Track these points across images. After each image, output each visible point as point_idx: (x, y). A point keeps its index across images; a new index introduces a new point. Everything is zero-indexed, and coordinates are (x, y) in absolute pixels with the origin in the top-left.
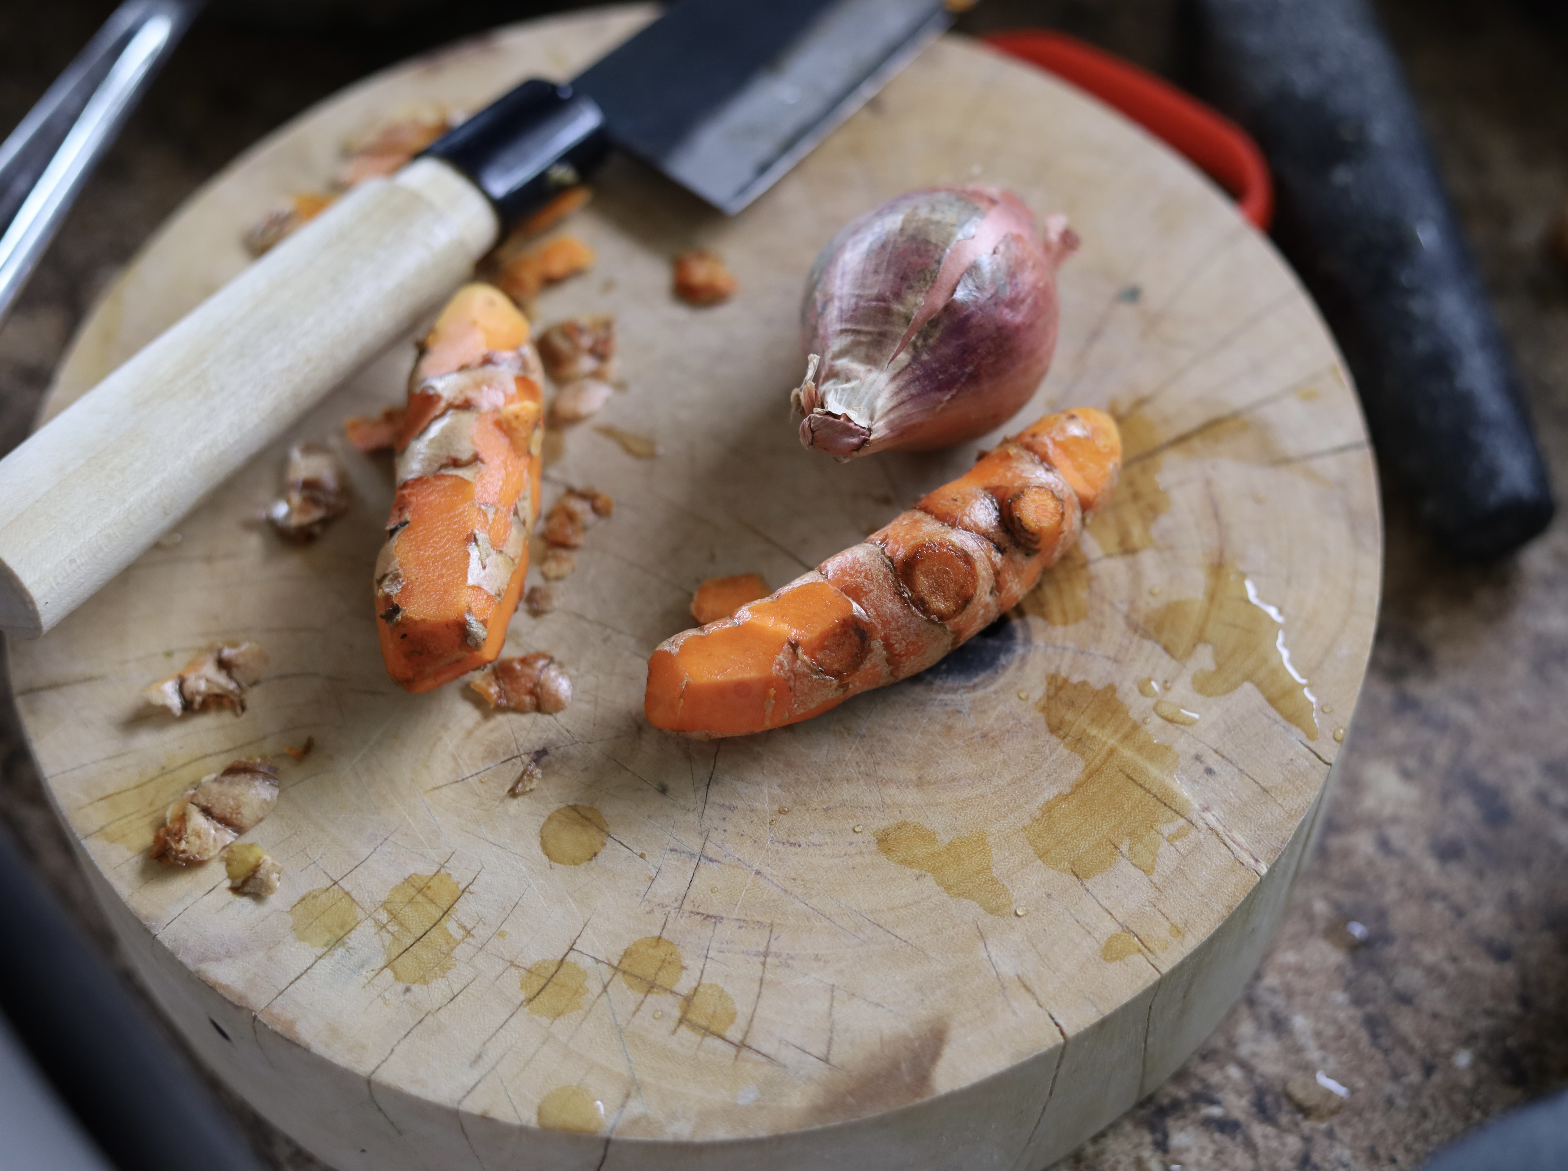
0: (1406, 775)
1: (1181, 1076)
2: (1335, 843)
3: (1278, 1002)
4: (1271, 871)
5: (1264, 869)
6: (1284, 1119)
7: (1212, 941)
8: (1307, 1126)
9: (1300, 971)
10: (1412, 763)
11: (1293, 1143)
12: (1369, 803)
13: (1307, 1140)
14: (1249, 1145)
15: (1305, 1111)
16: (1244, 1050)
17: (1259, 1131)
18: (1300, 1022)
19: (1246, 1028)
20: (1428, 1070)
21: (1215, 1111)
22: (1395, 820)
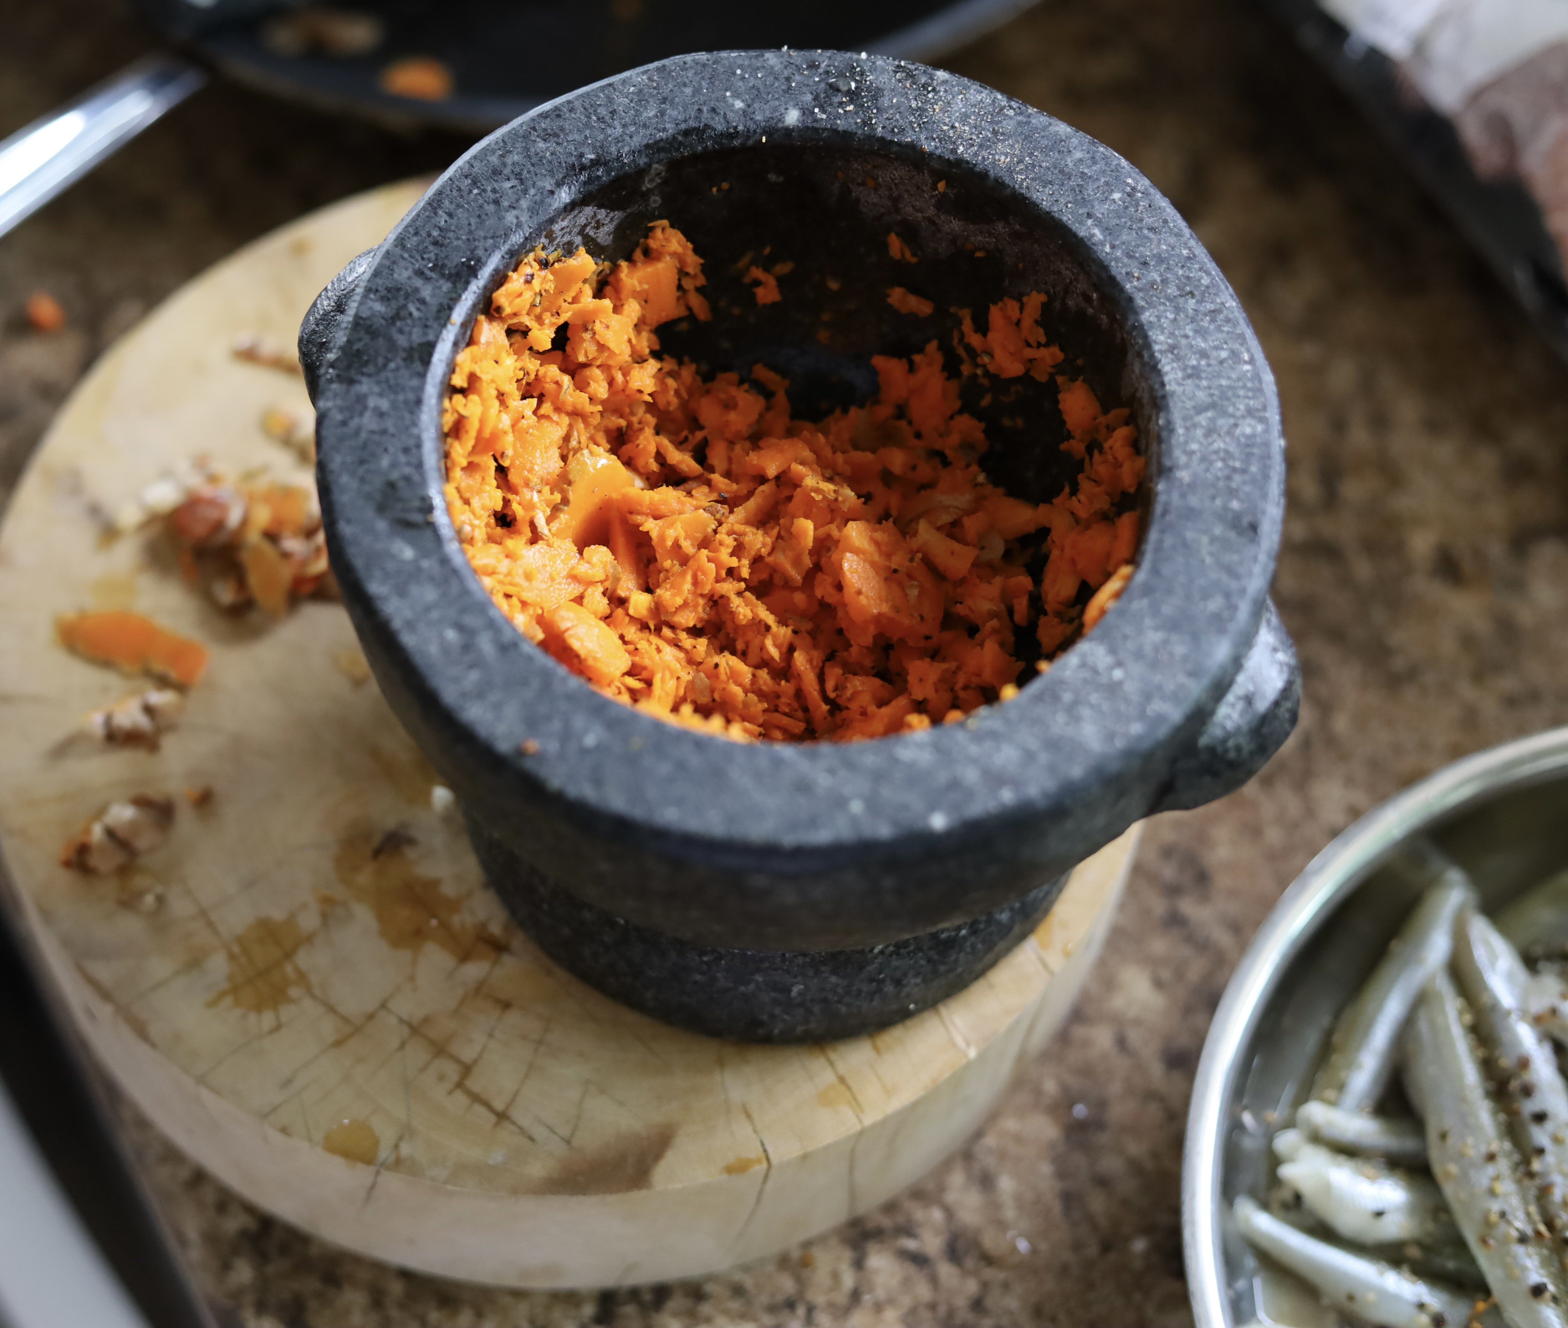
0: (1158, 984)
1: (890, 1207)
2: (1079, 1032)
3: (989, 1162)
4: (982, 1057)
5: (972, 1053)
6: (970, 1263)
7: (914, 1106)
8: (989, 1273)
9: (1018, 1139)
10: (1166, 974)
11: (972, 1287)
12: (1118, 1002)
13: (985, 1286)
14: (934, 1280)
15: (988, 1260)
16: (951, 1197)
17: (946, 1271)
18: (1006, 1184)
19: (957, 1179)
20: (1106, 1247)
21: (911, 1244)
22: (1137, 1022)
